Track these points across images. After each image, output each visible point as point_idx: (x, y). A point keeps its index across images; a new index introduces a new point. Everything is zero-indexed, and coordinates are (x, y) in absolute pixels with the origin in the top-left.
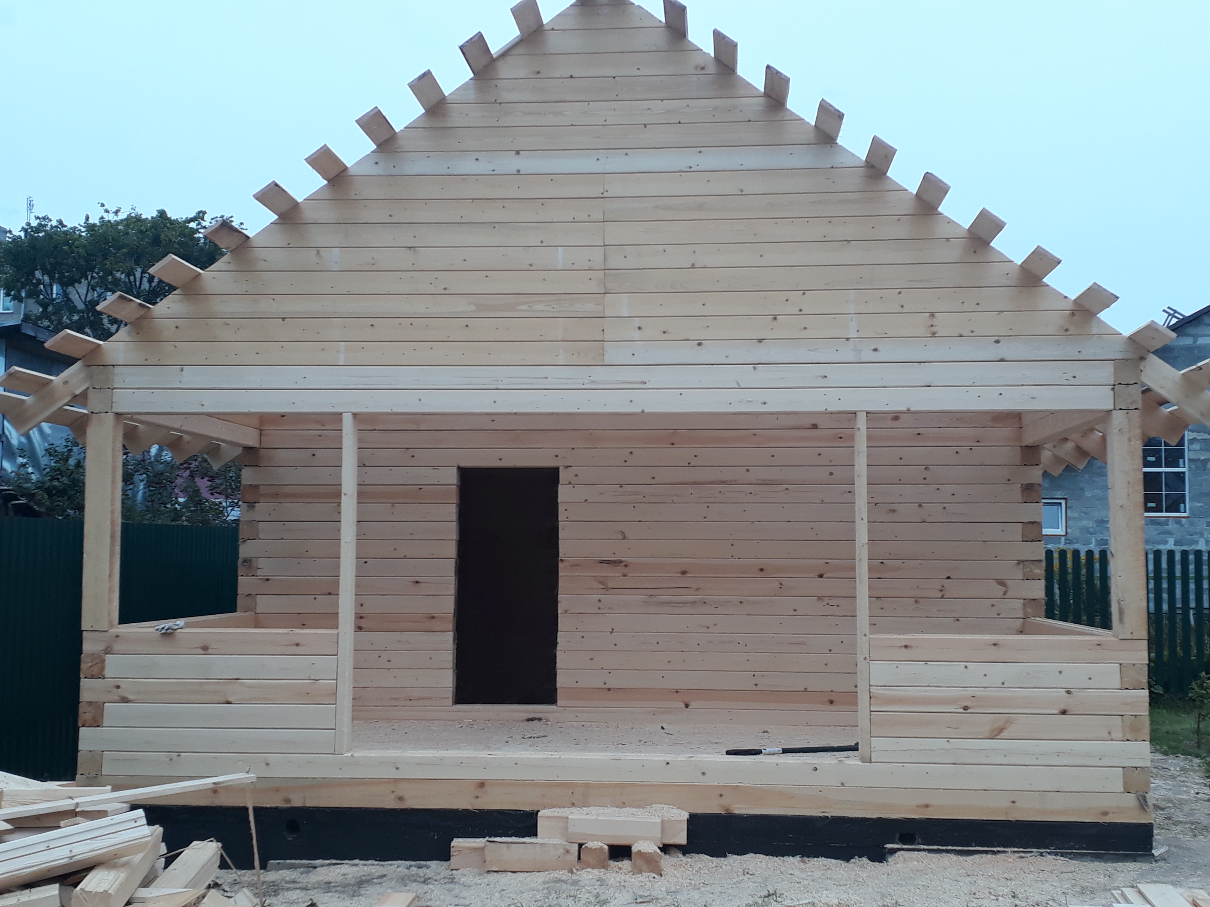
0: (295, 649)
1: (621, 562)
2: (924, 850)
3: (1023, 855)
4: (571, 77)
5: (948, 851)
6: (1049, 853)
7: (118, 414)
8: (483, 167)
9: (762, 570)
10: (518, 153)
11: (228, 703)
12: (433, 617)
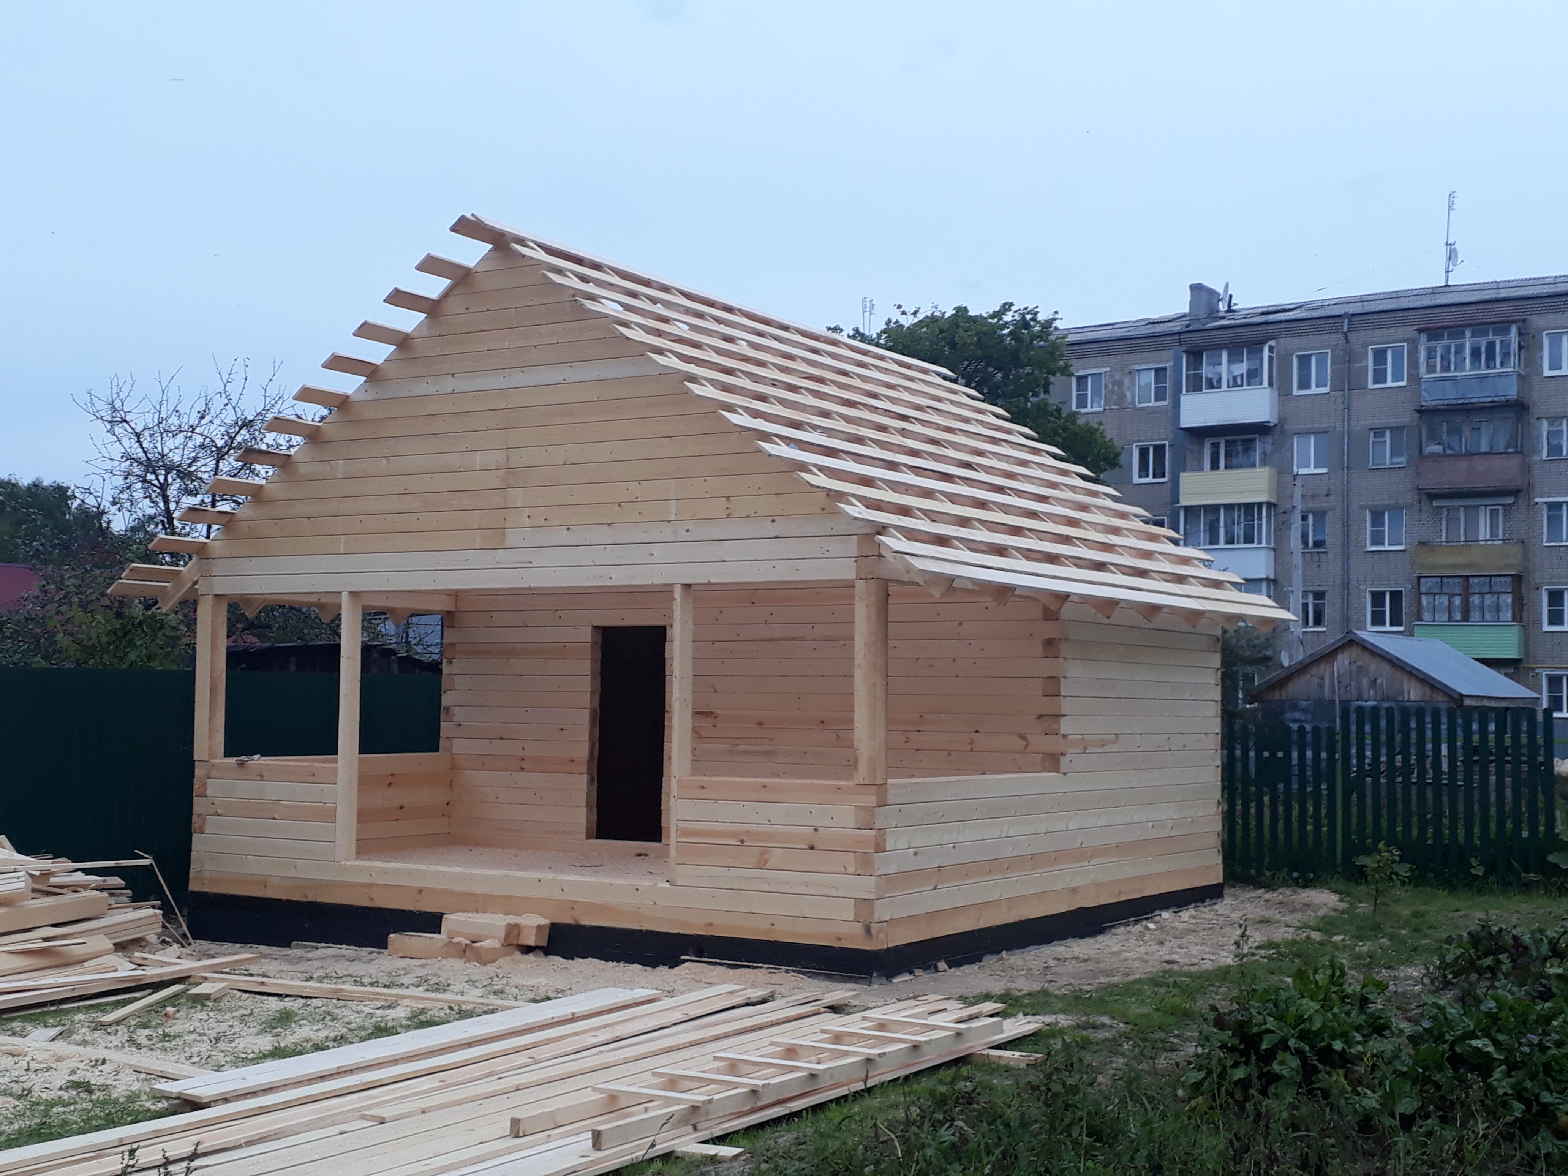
0: (312, 779)
1: (712, 713)
2: (704, 962)
3: (773, 971)
4: (488, 310)
5: (721, 964)
6: (794, 971)
7: (217, 596)
8: (431, 389)
9: (822, 722)
10: (453, 375)
11: (274, 819)
12: (573, 761)
